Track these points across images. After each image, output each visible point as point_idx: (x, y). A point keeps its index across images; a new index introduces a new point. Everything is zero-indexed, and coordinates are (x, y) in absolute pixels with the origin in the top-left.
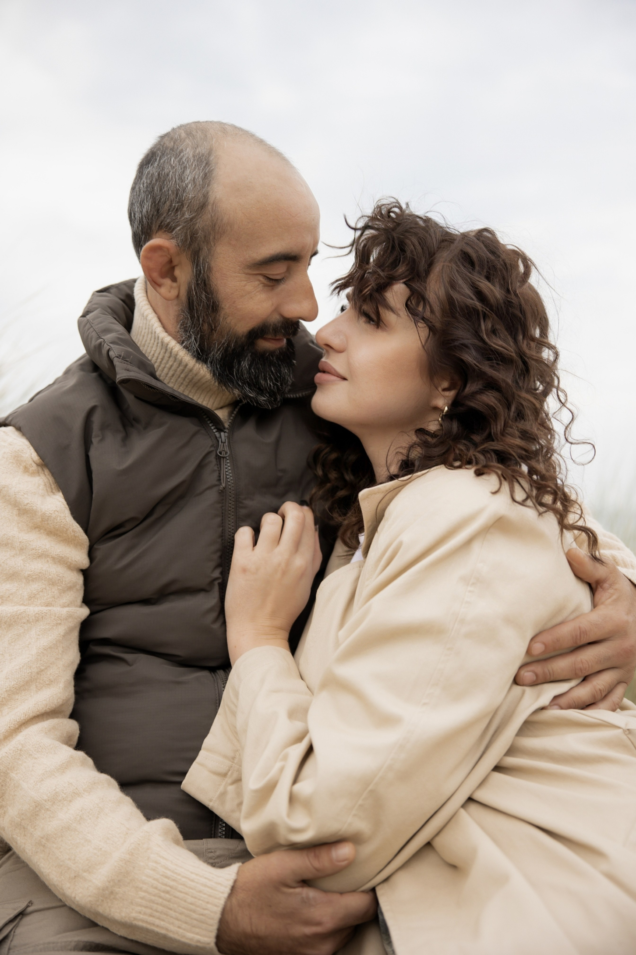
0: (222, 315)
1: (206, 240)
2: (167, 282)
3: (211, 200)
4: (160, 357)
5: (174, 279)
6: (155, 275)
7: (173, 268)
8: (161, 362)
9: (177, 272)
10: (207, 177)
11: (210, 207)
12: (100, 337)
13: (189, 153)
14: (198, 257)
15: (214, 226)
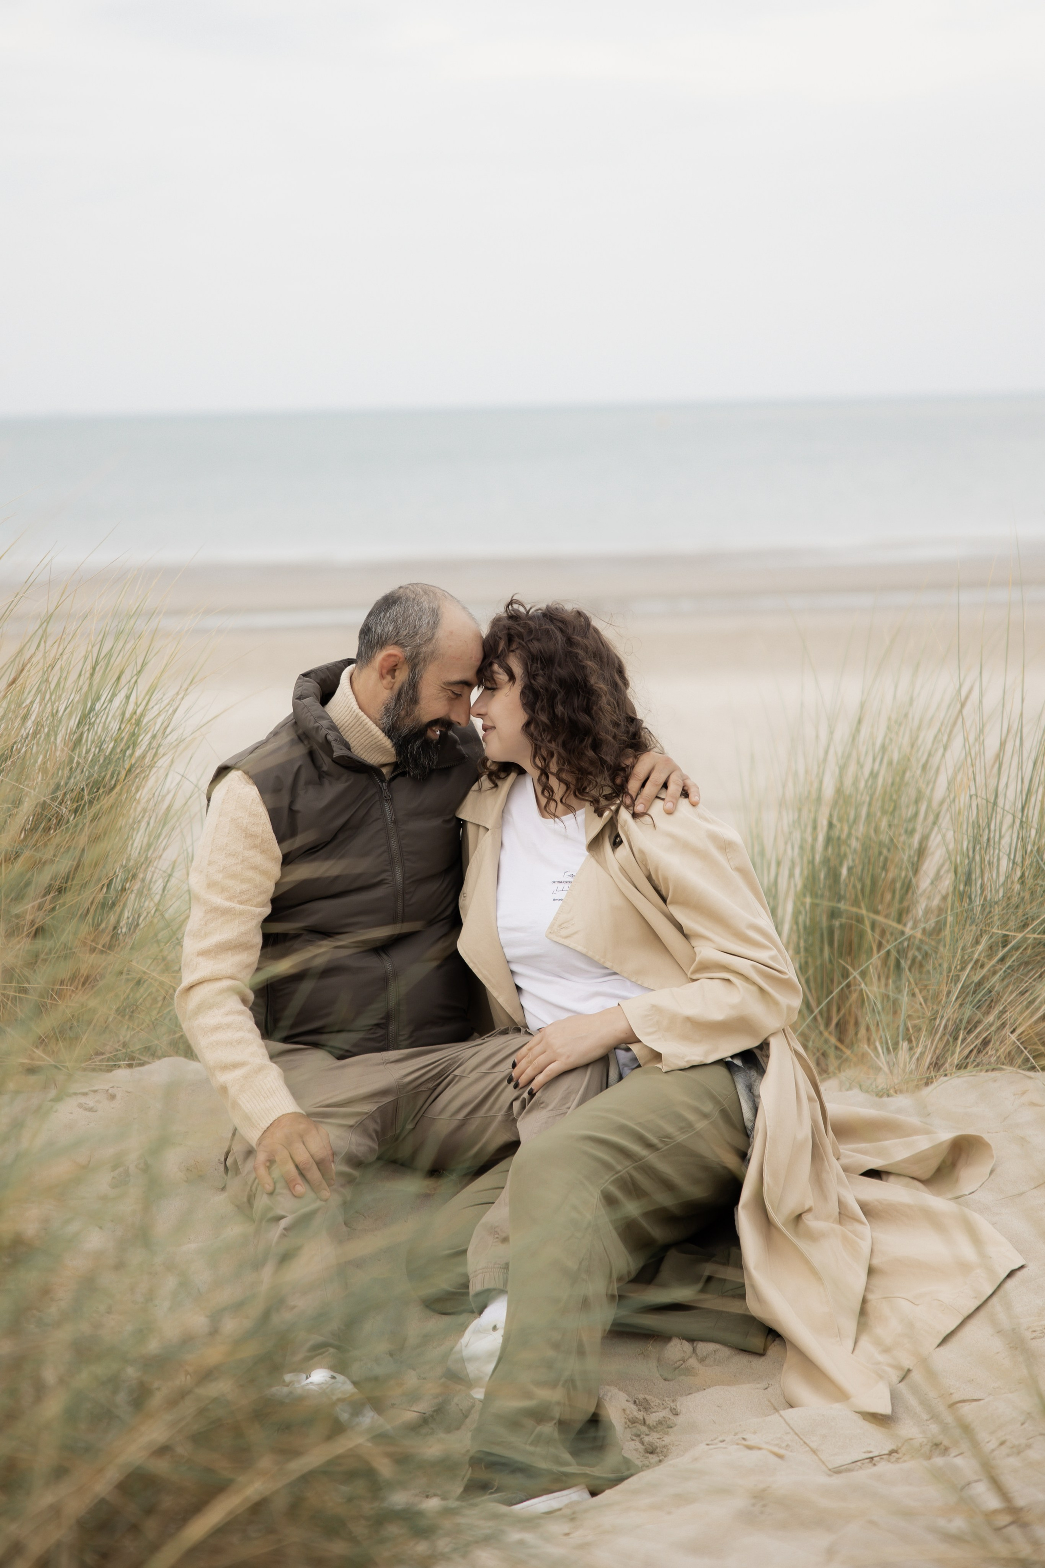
0: (417, 708)
1: (425, 660)
2: (389, 678)
3: (436, 636)
4: (352, 724)
5: (393, 677)
6: (384, 671)
7: (395, 670)
8: (351, 727)
9: (397, 673)
10: (436, 624)
11: (434, 641)
12: (316, 722)
13: (425, 605)
14: (415, 668)
15: (433, 653)
